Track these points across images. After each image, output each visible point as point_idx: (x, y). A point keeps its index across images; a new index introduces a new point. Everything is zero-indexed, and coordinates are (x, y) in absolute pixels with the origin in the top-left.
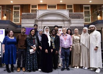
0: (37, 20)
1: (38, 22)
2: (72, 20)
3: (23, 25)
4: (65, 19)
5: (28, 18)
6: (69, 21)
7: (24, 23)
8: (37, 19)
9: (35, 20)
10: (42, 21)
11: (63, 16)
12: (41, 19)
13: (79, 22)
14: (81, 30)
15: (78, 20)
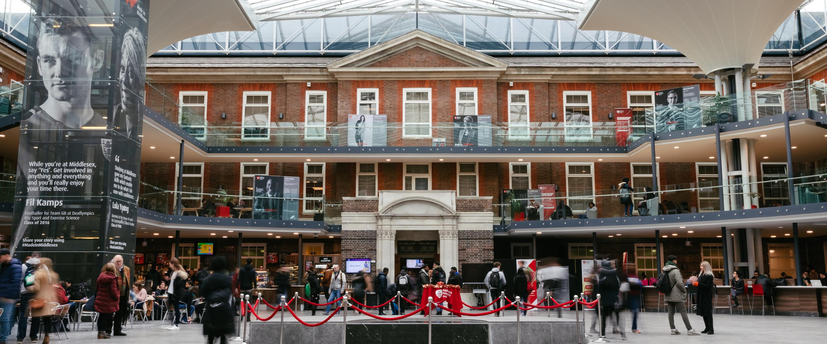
0: (380, 216)
1: (382, 219)
2: (463, 214)
3: (344, 228)
4: (445, 214)
5: (357, 210)
6: (456, 217)
7: (348, 221)
8: (381, 214)
9: (376, 216)
10: (393, 217)
11: (441, 207)
12: (389, 214)
13: (481, 219)
14: (484, 239)
15: (479, 213)
